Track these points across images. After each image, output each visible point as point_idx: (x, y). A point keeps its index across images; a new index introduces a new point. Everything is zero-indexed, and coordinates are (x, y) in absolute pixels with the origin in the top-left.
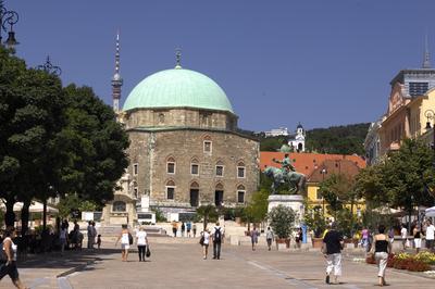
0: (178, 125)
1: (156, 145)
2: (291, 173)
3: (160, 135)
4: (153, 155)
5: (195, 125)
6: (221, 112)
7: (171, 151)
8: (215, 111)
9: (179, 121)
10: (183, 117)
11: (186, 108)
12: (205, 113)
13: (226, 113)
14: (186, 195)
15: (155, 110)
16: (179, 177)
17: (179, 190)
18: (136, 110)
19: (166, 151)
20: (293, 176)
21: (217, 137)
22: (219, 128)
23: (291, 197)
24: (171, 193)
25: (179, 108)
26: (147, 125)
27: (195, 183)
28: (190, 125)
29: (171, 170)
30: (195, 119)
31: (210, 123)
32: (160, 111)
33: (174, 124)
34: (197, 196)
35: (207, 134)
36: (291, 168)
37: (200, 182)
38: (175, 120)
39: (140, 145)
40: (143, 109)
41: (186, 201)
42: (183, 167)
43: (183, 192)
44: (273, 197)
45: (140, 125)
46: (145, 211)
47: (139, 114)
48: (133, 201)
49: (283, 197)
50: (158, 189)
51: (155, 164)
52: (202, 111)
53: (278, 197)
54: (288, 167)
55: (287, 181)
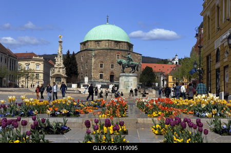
1: (95, 56)
2: (131, 63)
3: (96, 52)
4: (93, 60)
5: (112, 48)
6: (124, 42)
7: (101, 59)
8: (122, 42)
9: (106, 46)
10: (107, 44)
11: (109, 40)
12: (117, 42)
13: (127, 42)
14: (108, 77)
15: (96, 41)
16: (105, 69)
17: (105, 75)
18: (88, 41)
19: (100, 58)
20: (132, 64)
21: (123, 53)
22: (123, 49)
23: (131, 74)
24: (101, 76)
25: (106, 40)
26: (92, 47)
27: (112, 72)
28: (110, 47)
29: (101, 66)
30: (113, 46)
31: (120, 47)
32: (98, 42)
33: (104, 47)
34: (113, 78)
35: (118, 51)
36: (131, 60)
37: (114, 72)
38: (103, 45)
39: (89, 56)
40: (90, 41)
41: (108, 80)
42: (107, 66)
43: (107, 76)
44: (122, 74)
45: (89, 47)
46: (86, 83)
47: (89, 43)
48: (65, 77)
49: (127, 74)
50: (96, 75)
51: (94, 64)
52: (116, 42)
53: (124, 74)
54: (130, 60)
55: (129, 67)
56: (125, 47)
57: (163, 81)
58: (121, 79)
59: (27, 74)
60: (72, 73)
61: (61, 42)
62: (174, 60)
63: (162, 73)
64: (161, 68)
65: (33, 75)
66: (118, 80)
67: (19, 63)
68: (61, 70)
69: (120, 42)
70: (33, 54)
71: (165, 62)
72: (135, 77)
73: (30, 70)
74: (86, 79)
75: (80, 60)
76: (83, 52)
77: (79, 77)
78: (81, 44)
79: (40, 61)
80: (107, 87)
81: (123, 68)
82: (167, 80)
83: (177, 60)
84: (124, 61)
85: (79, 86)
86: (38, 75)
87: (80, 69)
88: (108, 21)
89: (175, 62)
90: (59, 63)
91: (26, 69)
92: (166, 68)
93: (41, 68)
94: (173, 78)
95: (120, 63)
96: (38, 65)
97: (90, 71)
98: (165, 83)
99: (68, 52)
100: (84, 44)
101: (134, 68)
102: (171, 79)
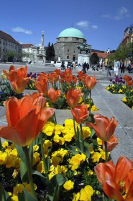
1: (65, 46)
3: (65, 43)
4: (64, 48)
7: (68, 47)
10: (72, 39)
11: (73, 37)
12: (77, 38)
13: (83, 39)
14: (72, 57)
15: (65, 37)
16: (70, 53)
17: (70, 57)
23: (85, 55)
24: (68, 57)
25: (71, 37)
26: (63, 41)
27: (74, 55)
29: (68, 52)
30: (75, 40)
31: (79, 41)
33: (70, 41)
34: (75, 58)
37: (76, 55)
39: (61, 46)
40: (62, 37)
41: (72, 59)
42: (71, 51)
44: (79, 55)
45: (61, 41)
46: (59, 61)
48: (45, 57)
49: (83, 55)
51: (64, 50)
53: (81, 55)
55: (84, 50)
56: (82, 42)
57: (102, 61)
58: (79, 58)
59: (27, 55)
60: (51, 55)
61: (43, 35)
62: (107, 51)
63: (101, 57)
64: (101, 55)
65: (31, 56)
66: (77, 59)
67: (23, 49)
68: (43, 52)
69: (79, 38)
70: (31, 45)
71: (103, 52)
72: (88, 57)
73: (29, 53)
74: (59, 59)
75: (56, 48)
76: (58, 44)
77: (56, 57)
78: (57, 39)
79: (35, 48)
81: (81, 51)
82: (105, 61)
83: (109, 51)
85: (55, 62)
86: (34, 55)
87: (56, 53)
88: (72, 26)
90: (42, 48)
91: (27, 52)
92: (104, 56)
93: (36, 52)
95: (79, 48)
96: (34, 51)
97: (62, 54)
98: (103, 62)
99: (50, 43)
100: (59, 38)
102: (107, 60)
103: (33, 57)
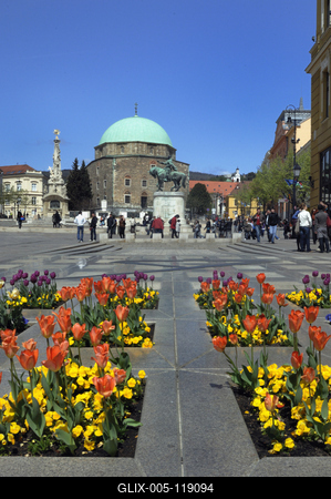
0: (133, 154)
1: (117, 167)
2: (172, 173)
3: (119, 160)
4: (115, 174)
5: (144, 154)
6: (162, 145)
7: (128, 171)
8: (159, 145)
9: (134, 151)
10: (136, 148)
11: (138, 142)
12: (151, 145)
13: (167, 146)
14: (138, 200)
15: (118, 144)
16: (133, 188)
17: (133, 197)
18: (105, 144)
19: (124, 171)
20: (175, 175)
22: (161, 155)
23: (173, 193)
24: (128, 199)
25: (134, 142)
26: (113, 154)
27: (144, 193)
28: (140, 153)
29: (128, 184)
30: (145, 149)
31: (155, 153)
32: (121, 144)
33: (130, 153)
34: (146, 201)
35: (153, 160)
36: (173, 168)
37: (148, 192)
38: (130, 150)
39: (107, 167)
40: (110, 143)
41: (138, 204)
42: (136, 182)
43: (136, 198)
44: (157, 193)
45: (109, 154)
46: (104, 210)
47: (108, 147)
48: (65, 201)
49: (166, 193)
50: (119, 197)
51: (117, 179)
52: (149, 144)
53: (162, 193)
54: (171, 168)
55: (169, 180)
56: (164, 153)
57: (220, 206)
58: (156, 201)
60: (82, 195)
61: (57, 141)
62: (233, 175)
63: (219, 195)
64: (217, 188)
65: (26, 199)
66: (152, 202)
67: (4, 181)
68: (59, 189)
69: (155, 145)
70: (26, 167)
71: (222, 179)
72: (181, 199)
73: (22, 191)
74: (104, 204)
75: (95, 174)
76: (99, 162)
77: (94, 200)
78: (96, 148)
80: (137, 215)
81: (160, 182)
82: (227, 205)
83: (238, 176)
84: (161, 171)
86: (34, 197)
87: (95, 188)
88: (136, 111)
89: (235, 179)
90: (55, 176)
91: (15, 189)
92: (224, 188)
93: (39, 187)
94: (236, 201)
95: (154, 174)
96: (34, 183)
97: (110, 190)
98: (224, 208)
99: (76, 161)
100: (100, 148)
101: (178, 182)
102: (232, 202)
103: (34, 202)
